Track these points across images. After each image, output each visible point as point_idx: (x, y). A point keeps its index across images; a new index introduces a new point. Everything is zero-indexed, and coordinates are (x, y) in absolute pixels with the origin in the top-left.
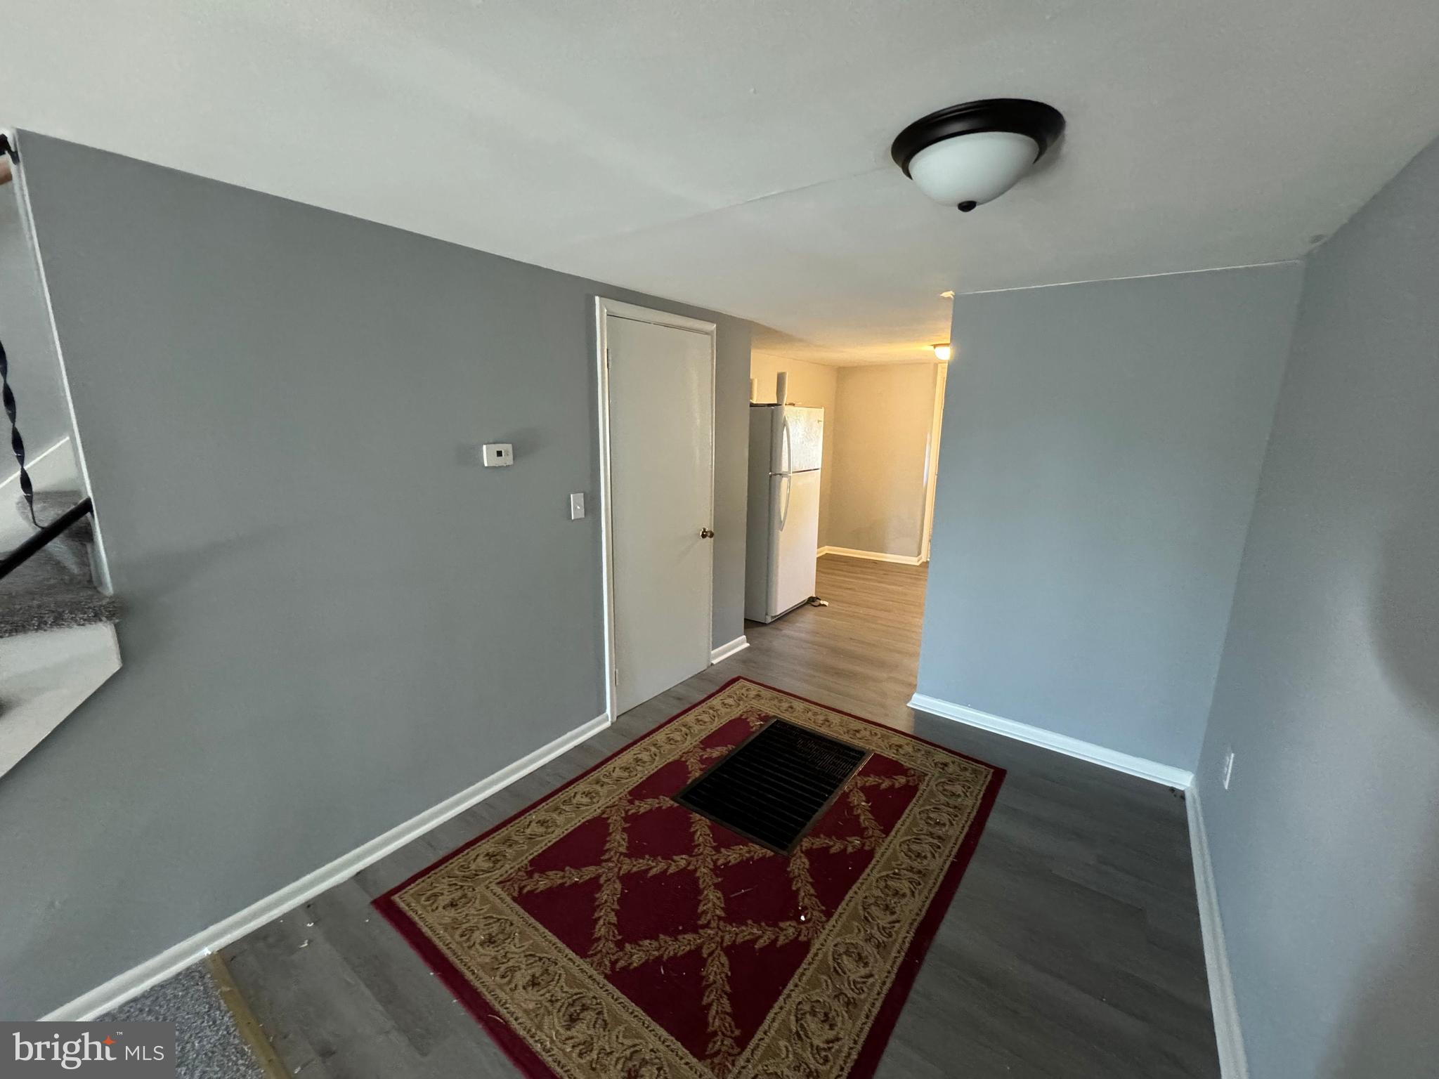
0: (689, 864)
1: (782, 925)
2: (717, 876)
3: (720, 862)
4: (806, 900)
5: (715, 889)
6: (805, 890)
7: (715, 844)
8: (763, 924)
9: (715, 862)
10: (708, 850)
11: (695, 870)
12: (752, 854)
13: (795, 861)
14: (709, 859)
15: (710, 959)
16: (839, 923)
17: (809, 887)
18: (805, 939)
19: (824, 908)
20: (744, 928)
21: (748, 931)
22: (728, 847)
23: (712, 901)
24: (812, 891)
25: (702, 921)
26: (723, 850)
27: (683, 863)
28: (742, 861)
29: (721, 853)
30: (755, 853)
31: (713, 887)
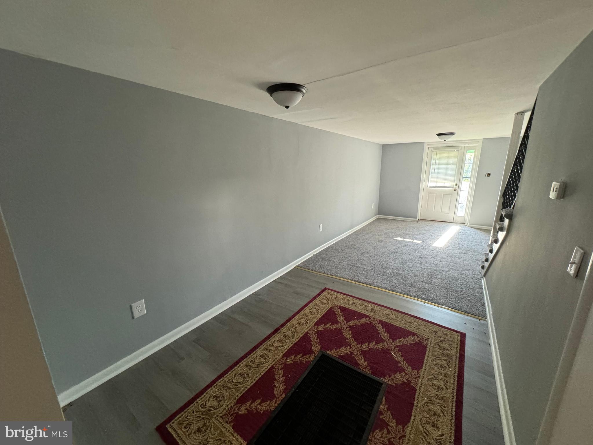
0: (361, 346)
1: (322, 329)
2: (348, 342)
3: (349, 348)
4: (314, 336)
5: (348, 338)
6: (314, 339)
7: (353, 355)
8: (329, 329)
9: (351, 348)
10: (355, 353)
11: (357, 344)
12: (336, 352)
13: (318, 349)
14: (354, 349)
15: (343, 320)
16: (304, 331)
17: (313, 340)
18: (315, 326)
19: (309, 334)
20: (335, 328)
21: (333, 327)
22: (347, 354)
23: (348, 334)
24: (312, 339)
25: (349, 329)
26: (349, 353)
27: (363, 346)
28: (340, 348)
29: (350, 352)
30: (335, 352)
31: (349, 338)
